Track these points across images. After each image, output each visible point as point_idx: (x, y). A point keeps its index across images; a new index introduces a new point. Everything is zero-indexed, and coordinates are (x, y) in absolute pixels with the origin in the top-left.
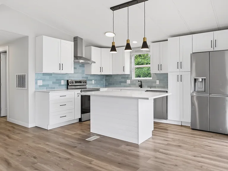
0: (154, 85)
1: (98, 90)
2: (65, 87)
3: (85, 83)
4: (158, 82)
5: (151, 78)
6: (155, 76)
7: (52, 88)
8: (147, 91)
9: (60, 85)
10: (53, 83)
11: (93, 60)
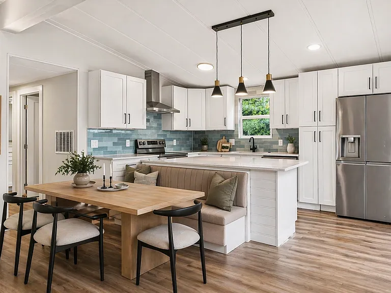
0: (275, 147)
1: (184, 155)
2: (132, 151)
3: (163, 144)
4: (281, 142)
5: (270, 137)
6: (276, 132)
7: (111, 152)
8: (265, 156)
9: (125, 147)
10: (114, 144)
11: (176, 107)
